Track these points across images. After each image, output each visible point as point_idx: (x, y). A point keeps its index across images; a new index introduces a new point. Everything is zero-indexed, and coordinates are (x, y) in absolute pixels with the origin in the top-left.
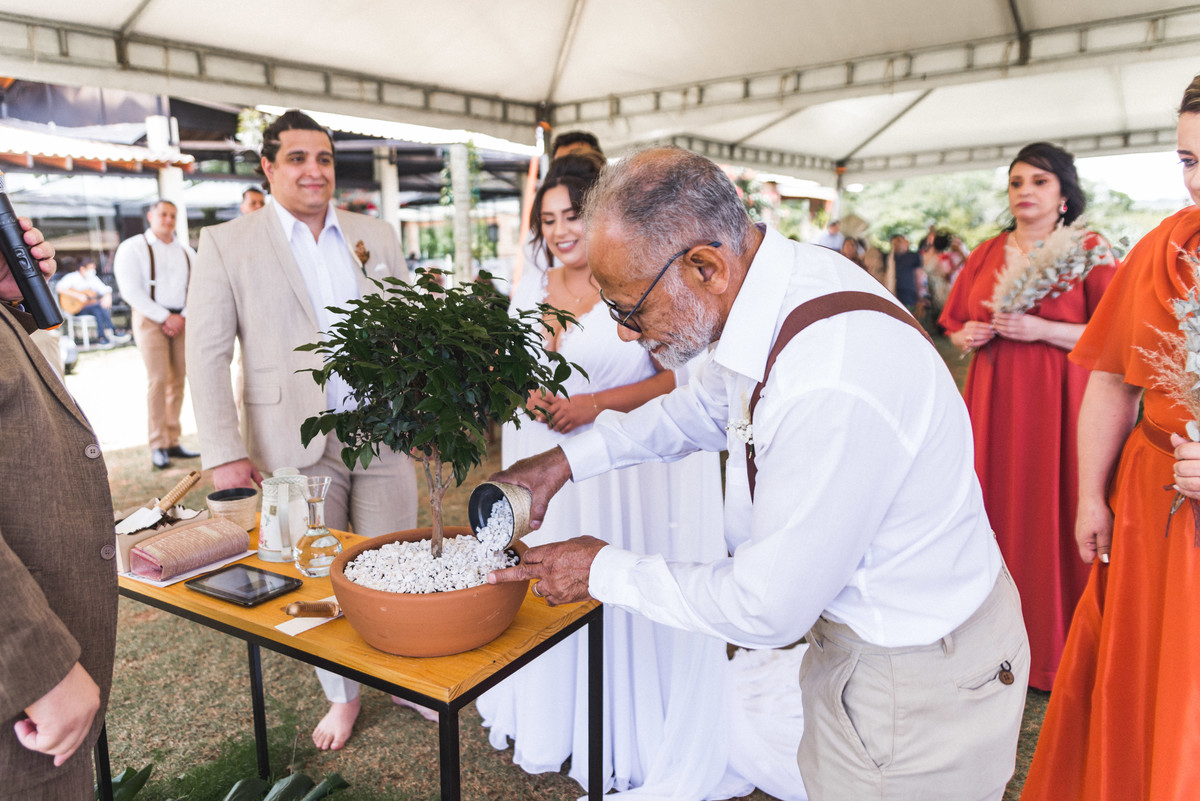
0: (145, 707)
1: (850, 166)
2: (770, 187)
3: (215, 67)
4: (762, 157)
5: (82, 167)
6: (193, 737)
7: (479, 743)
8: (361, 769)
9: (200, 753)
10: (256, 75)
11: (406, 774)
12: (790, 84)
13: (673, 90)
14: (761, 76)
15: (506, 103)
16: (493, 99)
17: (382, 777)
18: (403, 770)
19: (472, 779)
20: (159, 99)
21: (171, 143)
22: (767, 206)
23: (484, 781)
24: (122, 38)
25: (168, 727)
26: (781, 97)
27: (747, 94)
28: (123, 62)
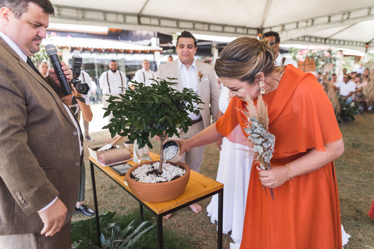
0: (123, 195)
1: (370, 45)
2: (340, 52)
3: (163, 23)
4: (337, 42)
5: (135, 52)
6: (132, 205)
7: (205, 220)
8: (171, 222)
9: (132, 210)
10: (174, 24)
11: (183, 226)
12: (346, 16)
13: (303, 21)
14: (334, 14)
15: (248, 29)
16: (244, 28)
17: (176, 225)
18: (182, 224)
19: (201, 231)
20: (155, 33)
21: (157, 45)
22: (337, 59)
23: (204, 232)
24: (139, 16)
25: (127, 201)
26: (342, 21)
27: (329, 21)
28: (139, 23)
